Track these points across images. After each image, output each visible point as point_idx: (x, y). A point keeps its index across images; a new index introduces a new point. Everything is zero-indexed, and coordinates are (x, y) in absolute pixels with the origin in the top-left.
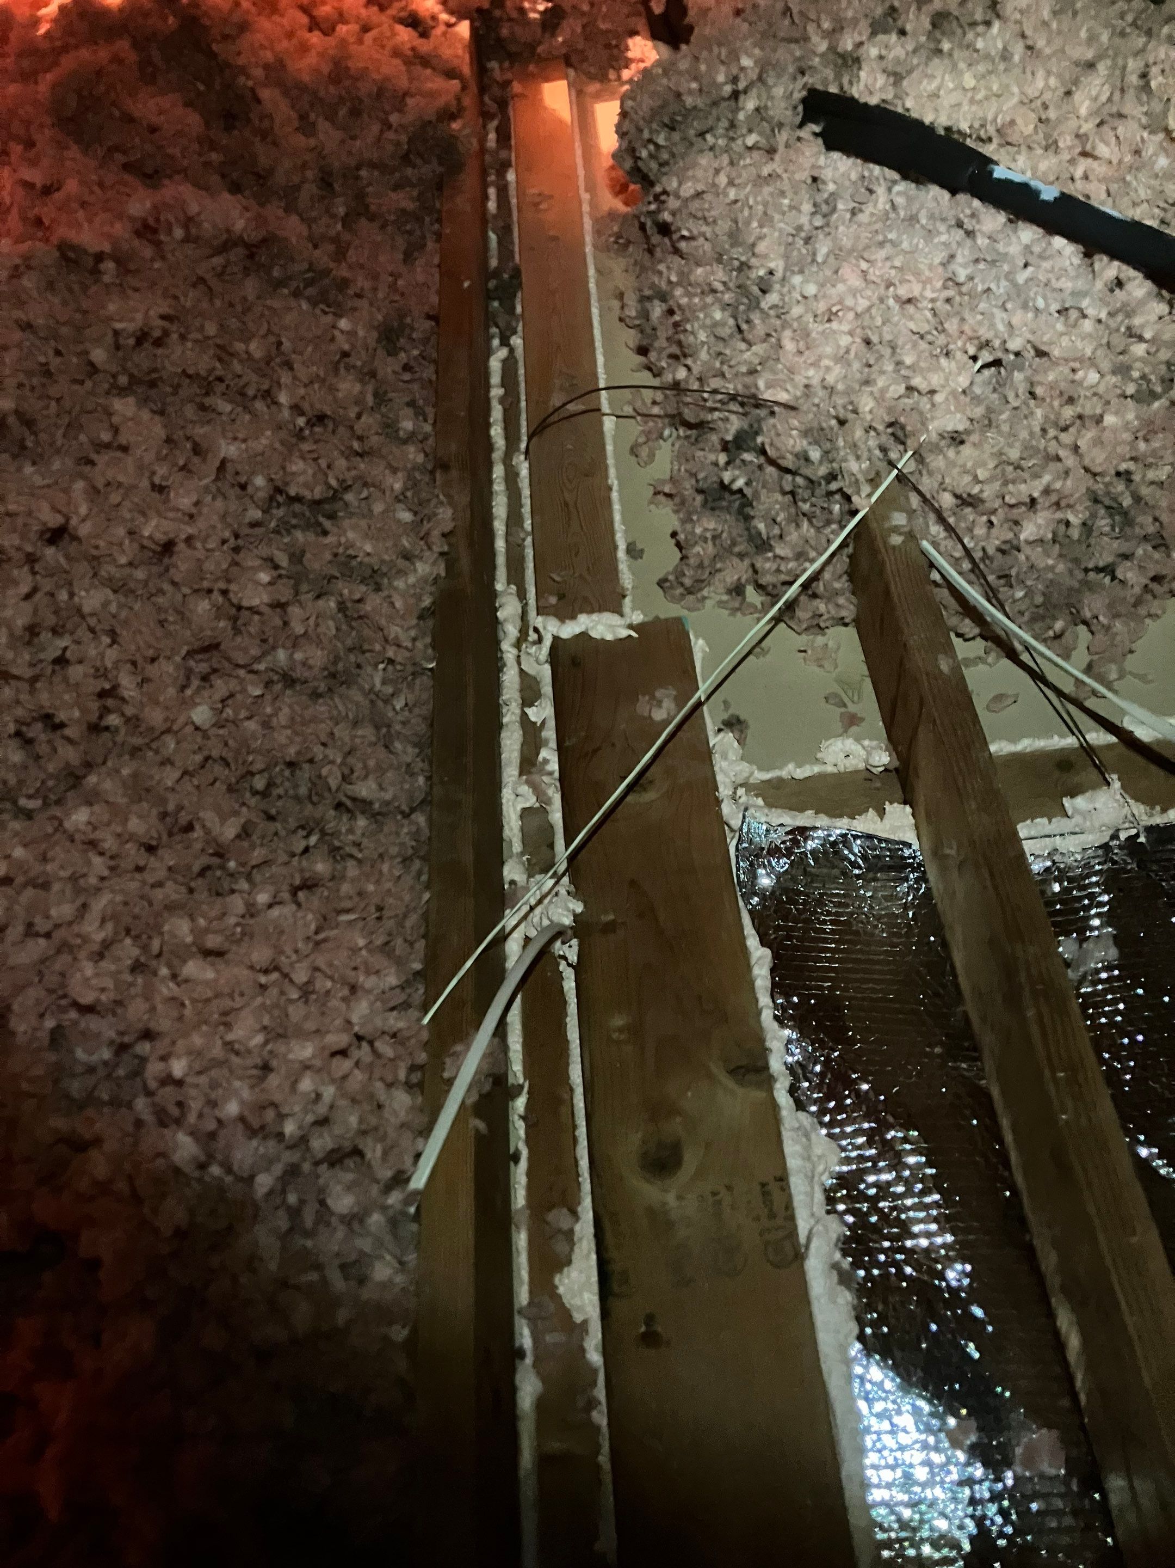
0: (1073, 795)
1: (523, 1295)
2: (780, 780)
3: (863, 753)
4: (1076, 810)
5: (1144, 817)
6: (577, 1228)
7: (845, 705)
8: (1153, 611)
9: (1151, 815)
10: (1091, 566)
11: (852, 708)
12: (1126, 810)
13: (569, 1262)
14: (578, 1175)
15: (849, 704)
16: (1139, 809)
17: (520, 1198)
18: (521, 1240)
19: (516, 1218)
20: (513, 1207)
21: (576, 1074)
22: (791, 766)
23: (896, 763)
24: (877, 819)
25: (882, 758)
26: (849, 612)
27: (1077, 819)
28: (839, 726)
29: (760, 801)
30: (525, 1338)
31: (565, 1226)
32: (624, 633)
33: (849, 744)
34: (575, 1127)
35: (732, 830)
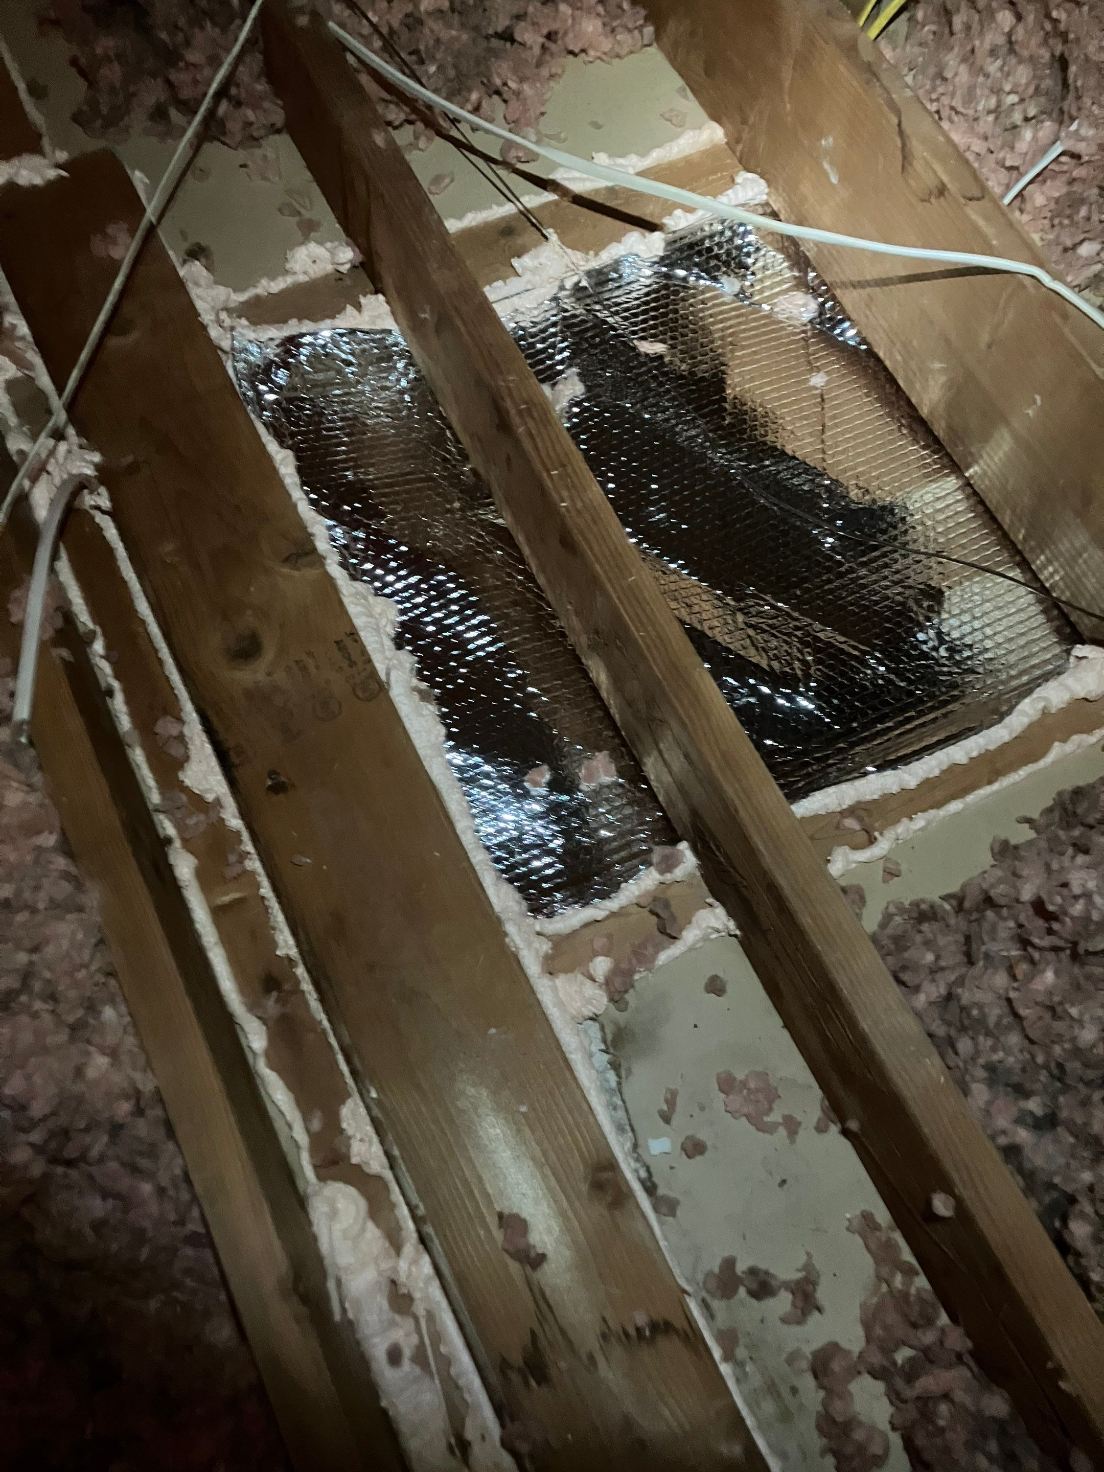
0: (519, 256)
1: (155, 797)
2: (258, 297)
3: (327, 255)
4: (525, 268)
5: (582, 263)
6: (186, 731)
7: (299, 213)
8: (553, 71)
9: (587, 261)
10: (491, 31)
11: (307, 215)
12: (566, 260)
13: (187, 758)
14: (172, 689)
15: (303, 211)
16: (577, 256)
17: (125, 722)
18: (138, 756)
19: (128, 739)
20: (121, 732)
21: (143, 607)
22: (264, 282)
23: (360, 258)
24: (355, 312)
25: (347, 255)
26: (278, 116)
27: (527, 276)
28: (299, 235)
29: (244, 321)
30: (168, 828)
31: (174, 732)
32: (52, 174)
33: (313, 248)
34: (156, 651)
35: (225, 352)
